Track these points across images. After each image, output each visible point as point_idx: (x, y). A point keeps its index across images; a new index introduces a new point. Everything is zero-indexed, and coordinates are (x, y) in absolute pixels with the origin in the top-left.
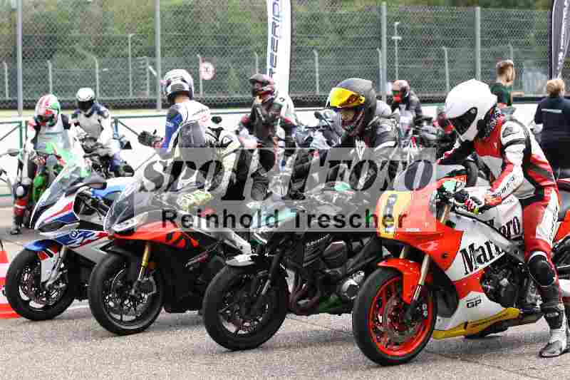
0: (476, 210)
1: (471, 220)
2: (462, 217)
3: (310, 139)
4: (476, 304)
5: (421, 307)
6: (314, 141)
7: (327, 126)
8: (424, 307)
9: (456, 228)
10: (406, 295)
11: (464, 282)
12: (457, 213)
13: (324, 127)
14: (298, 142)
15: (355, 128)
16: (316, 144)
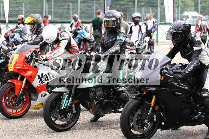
0: (42, 60)
1: (43, 65)
2: (40, 64)
3: (14, 35)
4: (45, 96)
5: (23, 97)
6: (15, 36)
7: (20, 31)
8: (24, 97)
9: (38, 68)
10: (17, 92)
11: (39, 87)
12: (38, 63)
13: (19, 31)
14: (10, 36)
15: (33, 31)
16: (16, 37)
